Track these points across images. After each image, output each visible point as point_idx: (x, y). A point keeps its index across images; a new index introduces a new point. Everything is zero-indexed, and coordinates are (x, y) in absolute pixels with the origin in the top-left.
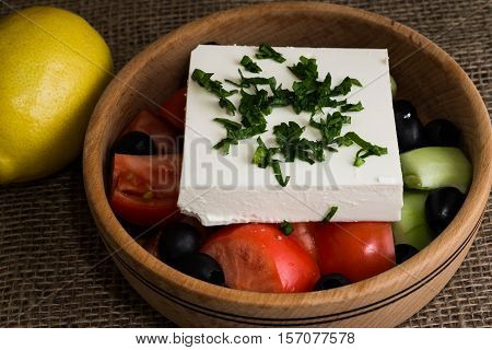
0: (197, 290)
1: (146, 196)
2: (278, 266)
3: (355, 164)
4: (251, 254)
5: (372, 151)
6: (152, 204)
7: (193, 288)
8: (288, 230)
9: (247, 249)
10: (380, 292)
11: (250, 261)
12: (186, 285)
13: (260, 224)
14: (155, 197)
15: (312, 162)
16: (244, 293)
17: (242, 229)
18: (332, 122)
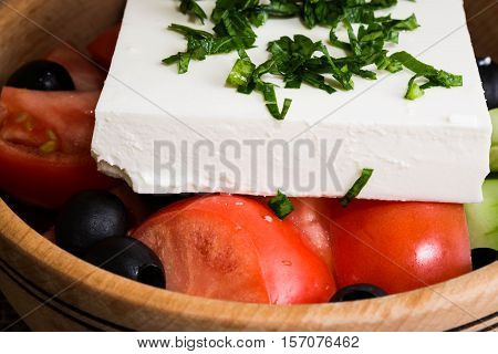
0: (109, 290)
1: (43, 148)
2: (261, 263)
3: (406, 97)
4: (215, 242)
5: (435, 79)
6: (53, 159)
7: (101, 287)
8: (284, 208)
9: (210, 234)
10: (450, 310)
11: (214, 254)
12: (89, 282)
13: (235, 195)
14: (59, 150)
15: (330, 90)
16: (197, 300)
17: (202, 201)
18: (367, 38)
